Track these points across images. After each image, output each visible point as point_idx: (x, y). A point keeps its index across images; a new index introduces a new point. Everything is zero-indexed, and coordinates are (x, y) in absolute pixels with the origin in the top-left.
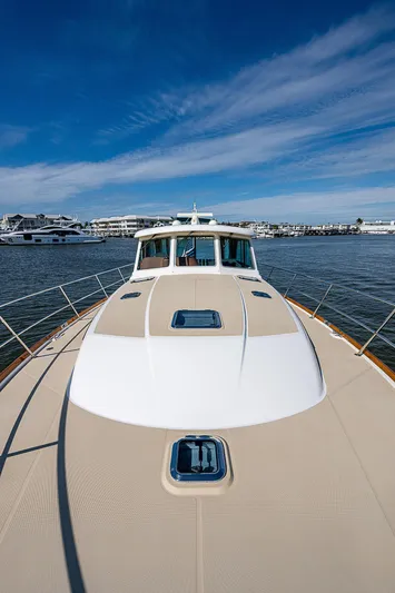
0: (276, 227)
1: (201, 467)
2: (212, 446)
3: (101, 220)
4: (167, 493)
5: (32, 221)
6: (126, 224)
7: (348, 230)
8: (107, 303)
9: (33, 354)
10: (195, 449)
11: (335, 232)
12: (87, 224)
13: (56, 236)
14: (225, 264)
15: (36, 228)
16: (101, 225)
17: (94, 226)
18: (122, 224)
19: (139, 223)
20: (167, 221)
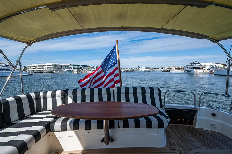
3: (33, 65)
6: (47, 67)
16: (32, 68)
17: (29, 68)
18: (45, 67)
19: (54, 67)
20: (68, 66)
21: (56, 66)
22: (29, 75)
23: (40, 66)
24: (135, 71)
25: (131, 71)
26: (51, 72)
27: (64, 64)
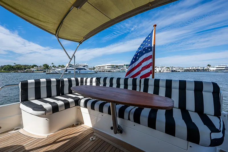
6: (107, 67)
7: (203, 69)
13: (77, 70)
16: (98, 68)
17: (96, 68)
18: (106, 67)
19: (112, 67)
20: (122, 66)
21: (113, 66)
22: (96, 73)
23: (103, 66)
24: (201, 71)
25: (195, 71)
26: (110, 71)
27: (119, 65)
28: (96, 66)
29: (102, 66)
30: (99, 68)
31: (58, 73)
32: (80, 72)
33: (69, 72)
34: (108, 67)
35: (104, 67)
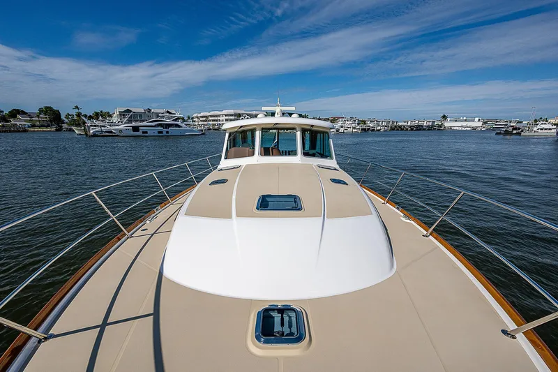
0: (364, 122)
1: (283, 333)
2: (293, 315)
3: (202, 114)
4: (252, 353)
5: (140, 115)
6: (224, 118)
7: (433, 126)
8: (196, 189)
9: (129, 234)
10: (277, 317)
11: (420, 128)
12: (189, 118)
13: (160, 129)
14: (306, 154)
15: (143, 121)
16: (201, 119)
18: (221, 118)
19: (236, 118)
21: (240, 115)
23: (214, 116)
28: (195, 115)
29: (211, 116)
30: (204, 119)
31: (117, 136)
32: (167, 132)
33: (143, 132)
34: (227, 118)
35: (216, 118)
